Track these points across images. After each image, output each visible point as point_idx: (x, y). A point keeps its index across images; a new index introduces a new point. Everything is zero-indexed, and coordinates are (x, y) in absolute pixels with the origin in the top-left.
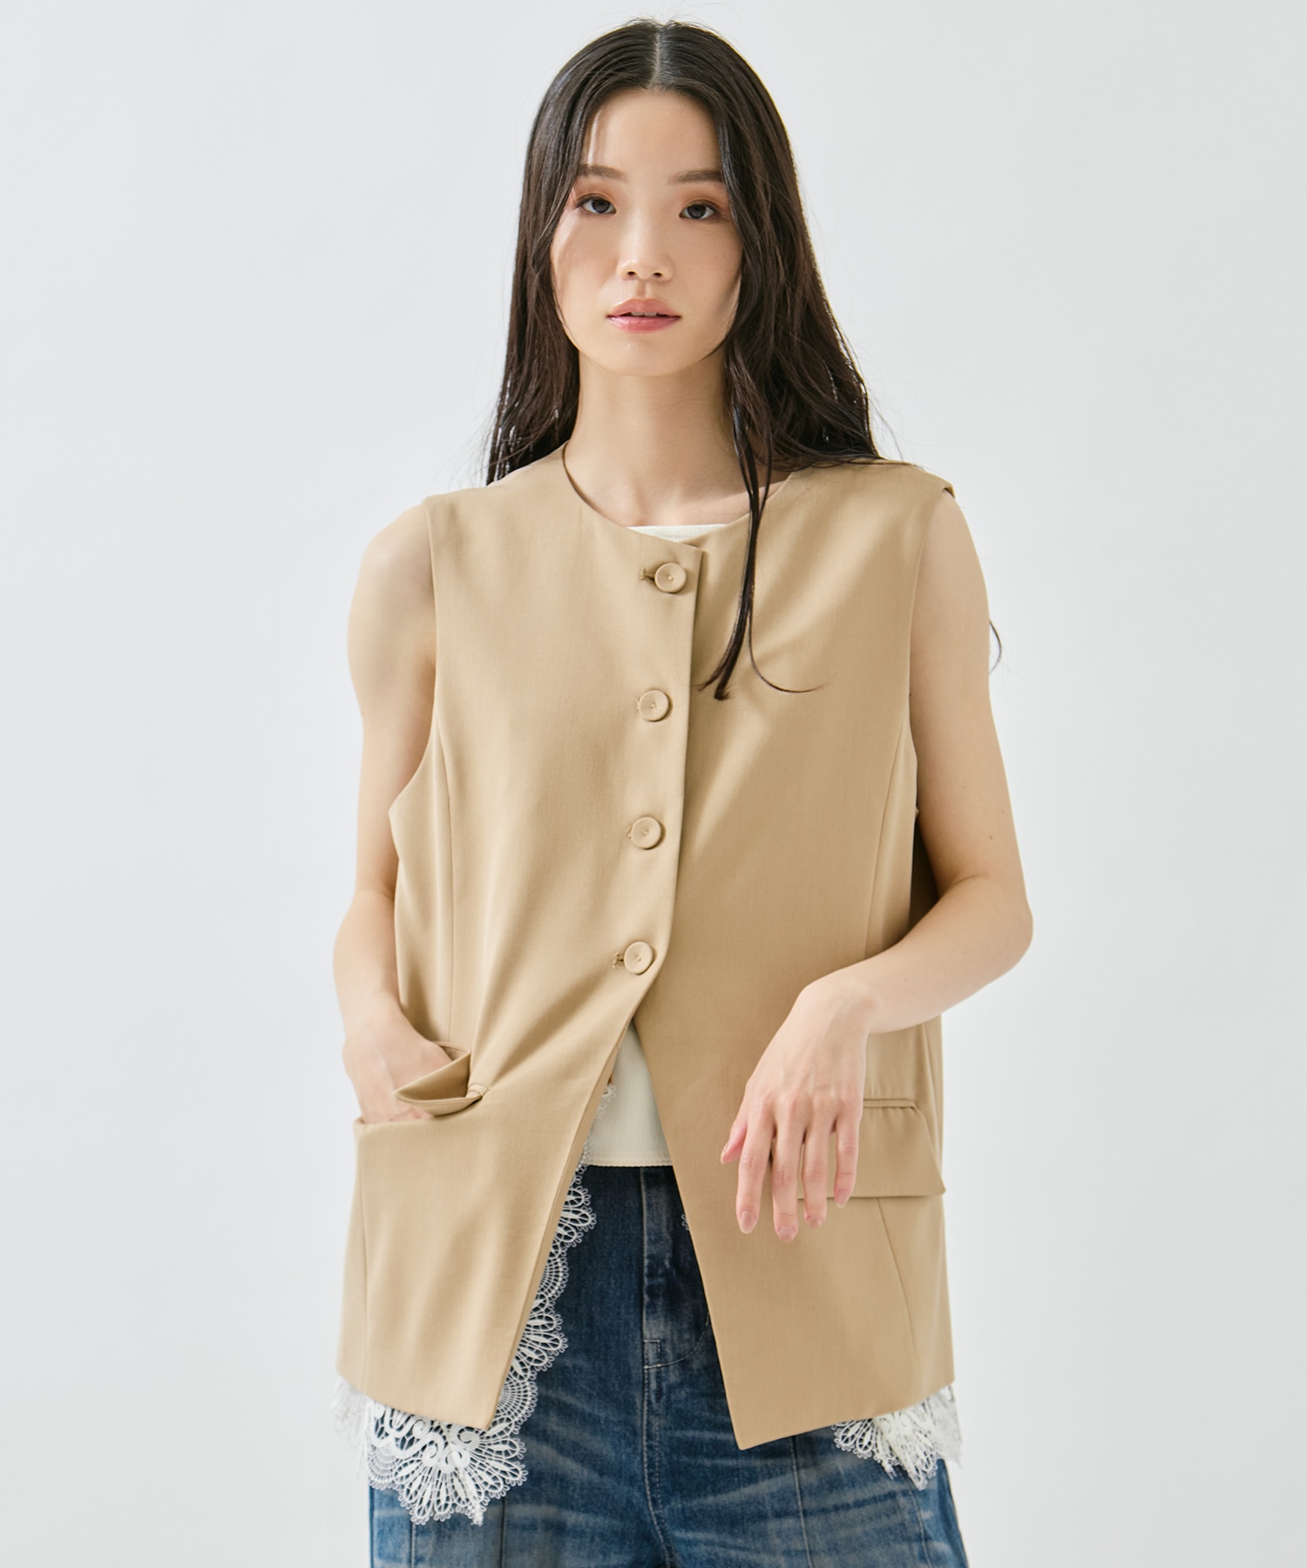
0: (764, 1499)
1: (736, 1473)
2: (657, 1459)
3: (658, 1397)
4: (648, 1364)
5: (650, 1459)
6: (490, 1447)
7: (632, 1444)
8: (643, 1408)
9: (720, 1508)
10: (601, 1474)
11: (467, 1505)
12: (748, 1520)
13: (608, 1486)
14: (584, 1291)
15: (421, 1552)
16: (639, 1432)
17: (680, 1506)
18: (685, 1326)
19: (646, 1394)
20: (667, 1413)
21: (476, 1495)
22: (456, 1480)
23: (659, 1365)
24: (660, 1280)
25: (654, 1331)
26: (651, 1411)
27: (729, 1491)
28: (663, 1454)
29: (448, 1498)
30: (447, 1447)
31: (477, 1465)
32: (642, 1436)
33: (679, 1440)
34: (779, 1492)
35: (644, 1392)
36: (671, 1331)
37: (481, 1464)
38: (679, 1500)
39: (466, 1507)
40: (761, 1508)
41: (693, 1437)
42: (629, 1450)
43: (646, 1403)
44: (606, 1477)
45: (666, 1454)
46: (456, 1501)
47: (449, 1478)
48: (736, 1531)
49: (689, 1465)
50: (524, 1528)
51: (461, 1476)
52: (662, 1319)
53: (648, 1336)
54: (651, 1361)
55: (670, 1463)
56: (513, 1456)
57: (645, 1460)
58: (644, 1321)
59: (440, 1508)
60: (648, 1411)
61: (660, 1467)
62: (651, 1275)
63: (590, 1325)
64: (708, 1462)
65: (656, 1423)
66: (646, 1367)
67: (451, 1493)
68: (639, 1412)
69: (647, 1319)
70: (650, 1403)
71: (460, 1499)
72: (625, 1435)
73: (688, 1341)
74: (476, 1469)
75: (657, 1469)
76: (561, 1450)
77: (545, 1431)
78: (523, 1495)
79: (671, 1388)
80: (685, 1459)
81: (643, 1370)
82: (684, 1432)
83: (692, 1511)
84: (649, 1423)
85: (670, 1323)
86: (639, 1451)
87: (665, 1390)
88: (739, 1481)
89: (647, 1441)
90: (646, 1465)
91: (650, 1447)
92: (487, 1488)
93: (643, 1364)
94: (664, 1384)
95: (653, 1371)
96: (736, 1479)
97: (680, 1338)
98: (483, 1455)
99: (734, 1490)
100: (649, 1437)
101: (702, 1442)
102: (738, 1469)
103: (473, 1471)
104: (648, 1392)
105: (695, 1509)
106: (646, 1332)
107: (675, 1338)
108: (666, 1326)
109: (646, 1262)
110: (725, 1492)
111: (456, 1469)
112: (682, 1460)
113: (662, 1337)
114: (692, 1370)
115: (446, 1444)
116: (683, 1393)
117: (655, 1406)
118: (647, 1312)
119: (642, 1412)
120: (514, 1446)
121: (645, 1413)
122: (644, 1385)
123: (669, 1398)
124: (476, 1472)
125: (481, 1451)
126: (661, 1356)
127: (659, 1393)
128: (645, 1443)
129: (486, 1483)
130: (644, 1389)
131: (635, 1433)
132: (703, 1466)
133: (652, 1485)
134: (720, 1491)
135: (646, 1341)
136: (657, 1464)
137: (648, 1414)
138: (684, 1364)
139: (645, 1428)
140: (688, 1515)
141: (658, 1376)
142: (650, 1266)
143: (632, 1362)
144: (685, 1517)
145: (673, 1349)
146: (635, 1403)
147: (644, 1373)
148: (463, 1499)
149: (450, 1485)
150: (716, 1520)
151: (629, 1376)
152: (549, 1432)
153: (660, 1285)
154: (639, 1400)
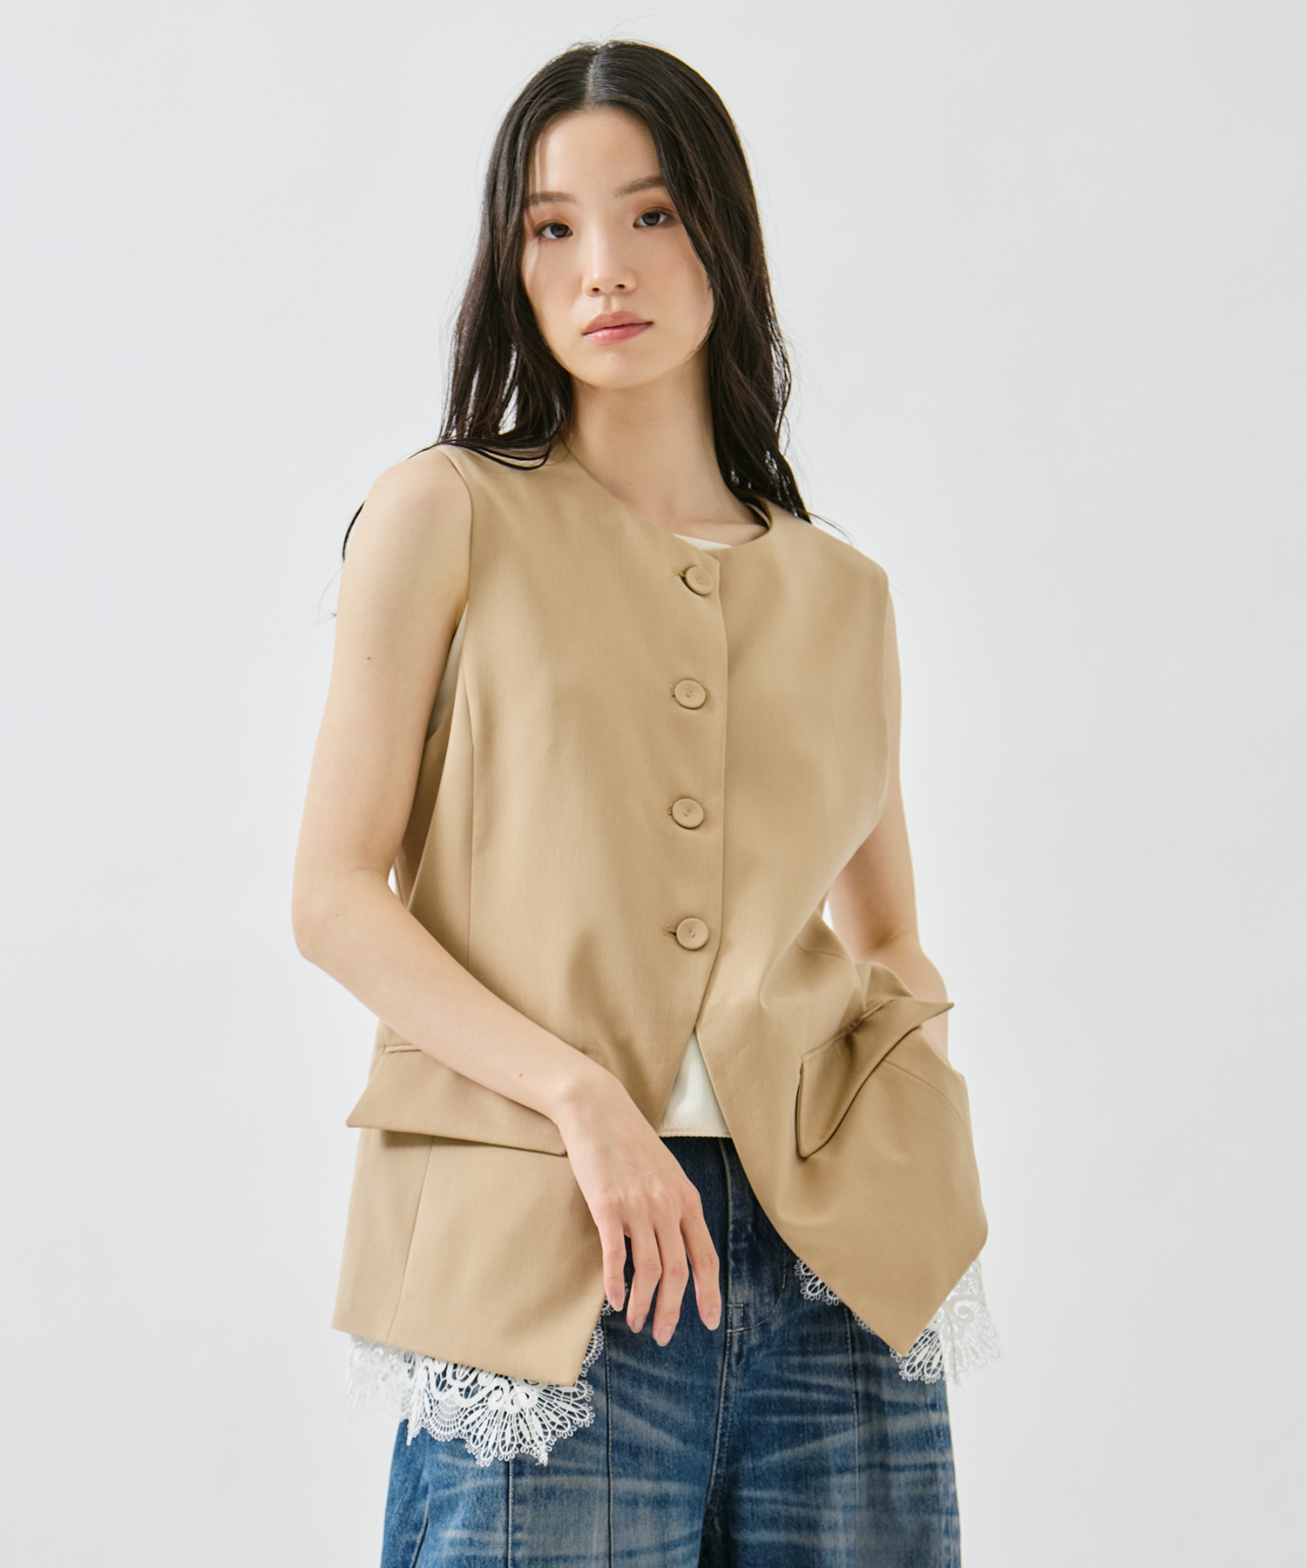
0: (827, 1455)
1: (801, 1429)
2: (730, 1419)
3: (738, 1362)
4: (731, 1328)
5: (725, 1420)
6: (558, 1389)
7: (710, 1407)
8: (723, 1370)
9: (785, 1463)
10: (685, 1442)
11: (532, 1446)
12: (811, 1475)
13: (690, 1454)
16: (717, 1394)
17: (751, 1465)
18: (766, 1290)
19: (727, 1357)
20: (745, 1375)
21: (542, 1436)
22: (521, 1421)
23: (742, 1329)
24: (744, 1245)
25: (739, 1295)
26: (730, 1373)
27: (794, 1446)
28: (735, 1414)
29: (513, 1439)
30: (513, 1390)
31: (545, 1405)
32: (720, 1398)
33: (751, 1400)
34: (841, 1447)
35: (724, 1355)
36: (754, 1295)
37: (548, 1404)
38: (750, 1460)
39: (531, 1449)
40: (824, 1463)
41: (762, 1396)
42: (708, 1413)
43: (726, 1365)
44: (688, 1444)
45: (738, 1414)
46: (520, 1442)
47: (514, 1419)
48: (799, 1486)
49: (759, 1424)
50: (628, 1503)
51: (527, 1417)
52: (747, 1283)
53: (733, 1301)
54: (735, 1324)
55: (741, 1423)
56: (580, 1398)
57: (720, 1421)
58: (730, 1286)
59: (505, 1449)
60: (727, 1373)
61: (732, 1427)
64: (775, 1420)
65: (733, 1384)
66: (729, 1331)
67: (516, 1434)
68: (719, 1374)
69: (733, 1284)
70: (729, 1365)
71: (524, 1441)
72: (706, 1399)
73: (768, 1304)
74: (544, 1409)
75: (728, 1429)
76: (654, 1423)
77: (644, 1407)
78: (624, 1469)
79: (751, 1351)
80: (755, 1418)
81: (726, 1334)
82: (755, 1391)
83: (761, 1470)
84: (727, 1385)
85: (753, 1287)
86: (715, 1413)
87: (745, 1353)
88: (804, 1437)
89: (724, 1402)
90: (720, 1426)
91: (726, 1409)
92: (554, 1428)
94: (745, 1347)
95: (736, 1335)
96: (801, 1435)
97: (761, 1301)
98: (551, 1395)
99: (799, 1445)
100: (726, 1398)
101: (770, 1399)
102: (803, 1425)
103: (540, 1410)
104: (730, 1355)
105: (764, 1468)
106: (731, 1297)
107: (757, 1302)
108: (749, 1292)
110: (790, 1447)
111: (522, 1410)
112: (751, 1419)
113: (746, 1302)
114: (770, 1332)
115: (512, 1388)
116: (761, 1354)
117: (734, 1368)
118: (732, 1278)
119: (722, 1374)
120: (582, 1388)
121: (725, 1375)
122: (724, 1347)
123: (748, 1360)
124: (544, 1412)
125: (549, 1392)
126: (745, 1319)
127: (740, 1356)
128: (722, 1405)
129: (553, 1424)
130: (724, 1352)
131: (713, 1396)
132: (771, 1424)
133: (722, 1444)
134: (785, 1447)
135: (730, 1306)
136: (729, 1424)
137: (727, 1377)
138: (764, 1327)
139: (723, 1390)
140: (758, 1474)
141: (741, 1341)
144: (755, 1476)
145: (755, 1313)
146: (716, 1367)
147: (726, 1337)
148: (528, 1440)
149: (515, 1425)
150: (781, 1477)
152: (647, 1407)
153: (746, 1253)
154: (719, 1364)
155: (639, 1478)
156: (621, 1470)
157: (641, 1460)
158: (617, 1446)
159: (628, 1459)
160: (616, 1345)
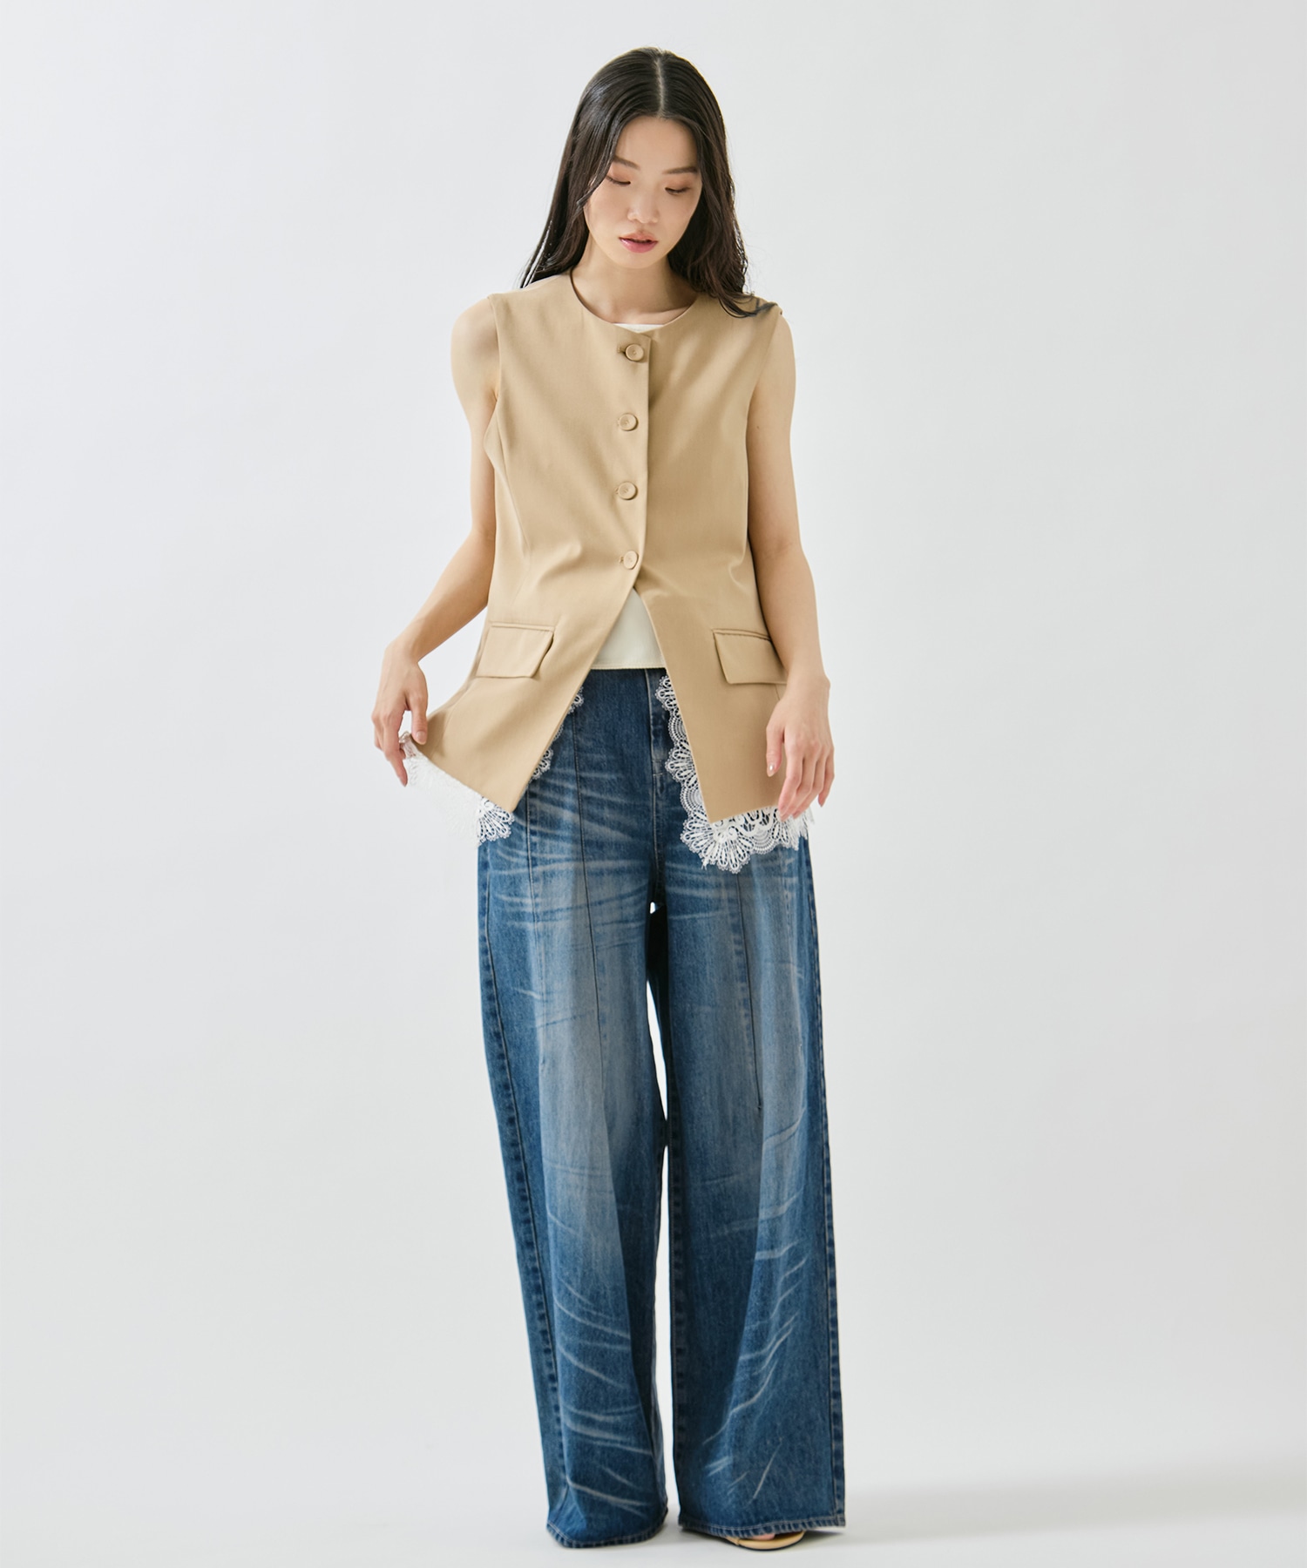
3: (661, 791)
4: (655, 773)
7: (648, 817)
8: (653, 796)
10: (633, 837)
13: (636, 842)
14: (617, 736)
15: (536, 891)
16: (652, 810)
17: (670, 849)
19: (654, 789)
20: (666, 799)
23: (660, 773)
24: (660, 727)
25: (657, 754)
26: (658, 798)
32: (654, 812)
33: (672, 812)
38: (670, 846)
42: (646, 820)
43: (654, 794)
45: (666, 821)
50: (597, 874)
52: (660, 747)
53: (655, 758)
54: (656, 771)
55: (669, 825)
58: (651, 749)
62: (655, 724)
63: (622, 754)
65: (660, 804)
66: (654, 775)
68: (651, 799)
69: (654, 749)
70: (657, 794)
72: (645, 813)
75: (662, 829)
76: (612, 828)
77: (602, 819)
78: (594, 856)
79: (667, 785)
80: (675, 822)
81: (652, 776)
84: (657, 805)
86: (652, 820)
87: (665, 787)
89: (656, 815)
90: (656, 827)
91: (657, 817)
93: (652, 773)
94: (665, 784)
95: (658, 777)
100: (657, 812)
104: (656, 788)
105: (678, 851)
106: (653, 756)
108: (662, 751)
109: (651, 717)
113: (661, 758)
117: (659, 796)
118: (654, 746)
119: (653, 799)
122: (653, 784)
123: (667, 791)
126: (661, 768)
127: (662, 789)
130: (652, 787)
131: (649, 810)
133: (658, 836)
135: (652, 760)
136: (662, 826)
137: (656, 800)
139: (655, 808)
140: (674, 855)
141: (661, 780)
142: (654, 719)
143: (646, 772)
147: (653, 778)
151: (645, 780)
152: (605, 819)
153: (660, 730)
154: (650, 794)
155: (603, 860)
156: (591, 857)
157: (604, 849)
158: (588, 843)
159: (596, 850)
160: (585, 786)
